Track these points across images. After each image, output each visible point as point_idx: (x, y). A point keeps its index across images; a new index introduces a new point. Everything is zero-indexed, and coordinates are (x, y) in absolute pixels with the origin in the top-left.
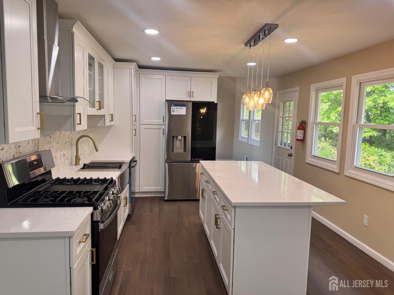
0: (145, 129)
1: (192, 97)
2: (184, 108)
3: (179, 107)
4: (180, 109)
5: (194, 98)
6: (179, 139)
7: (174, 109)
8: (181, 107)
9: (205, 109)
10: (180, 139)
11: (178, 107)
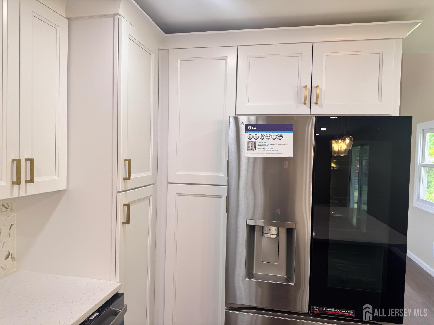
0: (180, 195)
1: (316, 103)
2: (288, 137)
3: (271, 134)
4: (274, 139)
5: (321, 107)
6: (269, 236)
7: (253, 140)
8: (277, 134)
9: (348, 141)
10: (275, 236)
11: (265, 134)
